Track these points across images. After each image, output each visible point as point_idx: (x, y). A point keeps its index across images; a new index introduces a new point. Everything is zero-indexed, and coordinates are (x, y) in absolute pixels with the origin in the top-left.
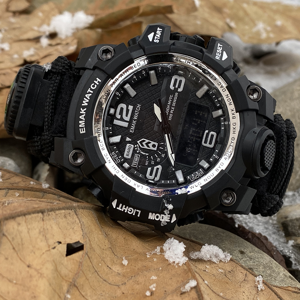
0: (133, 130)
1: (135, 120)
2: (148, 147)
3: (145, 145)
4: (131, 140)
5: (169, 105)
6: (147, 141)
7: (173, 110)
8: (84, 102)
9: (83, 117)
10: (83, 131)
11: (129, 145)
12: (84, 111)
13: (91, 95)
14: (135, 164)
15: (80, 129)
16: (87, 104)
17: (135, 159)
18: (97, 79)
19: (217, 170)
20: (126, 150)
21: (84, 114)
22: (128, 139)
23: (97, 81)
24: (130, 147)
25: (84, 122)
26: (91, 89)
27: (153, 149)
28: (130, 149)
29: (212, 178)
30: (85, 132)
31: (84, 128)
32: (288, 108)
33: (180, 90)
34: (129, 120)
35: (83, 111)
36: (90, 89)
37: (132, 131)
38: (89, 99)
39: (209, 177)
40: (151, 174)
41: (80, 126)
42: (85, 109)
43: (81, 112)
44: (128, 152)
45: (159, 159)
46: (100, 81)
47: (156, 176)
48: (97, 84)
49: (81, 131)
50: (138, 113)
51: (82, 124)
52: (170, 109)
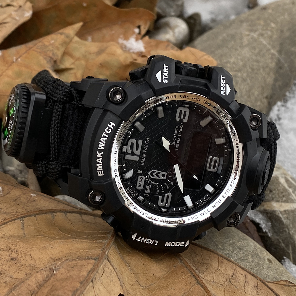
0: (143, 162)
1: (144, 153)
2: (158, 176)
3: (155, 176)
4: (142, 172)
5: (175, 136)
6: (157, 171)
7: (179, 140)
8: (100, 145)
9: (100, 161)
10: (102, 173)
11: (141, 177)
12: (101, 155)
13: (106, 139)
14: (147, 193)
15: (98, 172)
16: (103, 148)
17: (147, 189)
18: (111, 122)
19: (224, 197)
20: (138, 182)
21: (101, 158)
22: (139, 172)
23: (111, 125)
24: (141, 178)
25: (101, 166)
26: (106, 133)
27: (163, 178)
28: (141, 181)
29: (220, 204)
30: (103, 175)
31: (102, 171)
32: (239, 57)
33: (185, 121)
34: (139, 154)
35: (99, 155)
36: (104, 133)
37: (143, 164)
38: (105, 143)
39: (217, 204)
40: (162, 202)
41: (98, 169)
42: (102, 153)
43: (97, 156)
44: (140, 184)
45: (168, 187)
46: (114, 125)
47: (167, 203)
48: (111, 129)
49: (100, 174)
50: (147, 146)
51: (100, 167)
52: (177, 139)
